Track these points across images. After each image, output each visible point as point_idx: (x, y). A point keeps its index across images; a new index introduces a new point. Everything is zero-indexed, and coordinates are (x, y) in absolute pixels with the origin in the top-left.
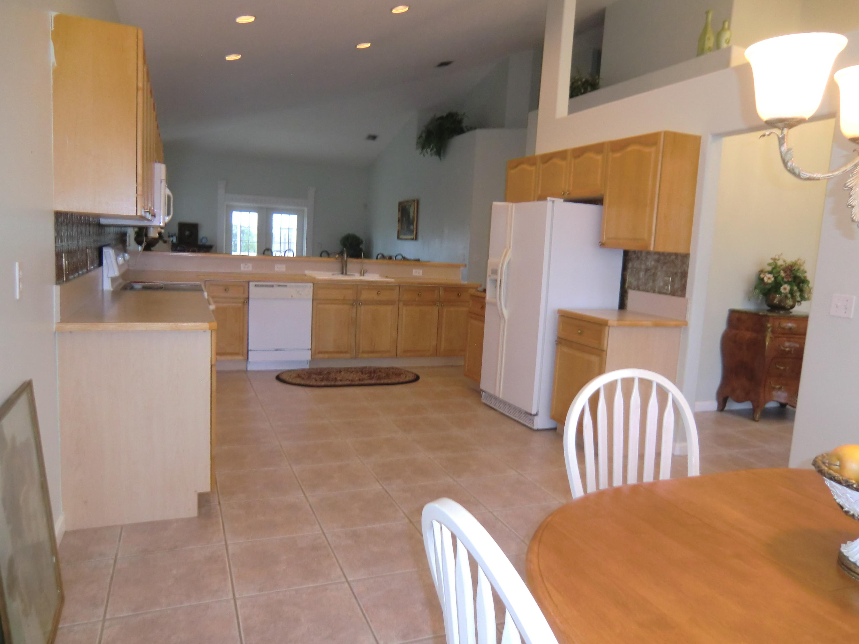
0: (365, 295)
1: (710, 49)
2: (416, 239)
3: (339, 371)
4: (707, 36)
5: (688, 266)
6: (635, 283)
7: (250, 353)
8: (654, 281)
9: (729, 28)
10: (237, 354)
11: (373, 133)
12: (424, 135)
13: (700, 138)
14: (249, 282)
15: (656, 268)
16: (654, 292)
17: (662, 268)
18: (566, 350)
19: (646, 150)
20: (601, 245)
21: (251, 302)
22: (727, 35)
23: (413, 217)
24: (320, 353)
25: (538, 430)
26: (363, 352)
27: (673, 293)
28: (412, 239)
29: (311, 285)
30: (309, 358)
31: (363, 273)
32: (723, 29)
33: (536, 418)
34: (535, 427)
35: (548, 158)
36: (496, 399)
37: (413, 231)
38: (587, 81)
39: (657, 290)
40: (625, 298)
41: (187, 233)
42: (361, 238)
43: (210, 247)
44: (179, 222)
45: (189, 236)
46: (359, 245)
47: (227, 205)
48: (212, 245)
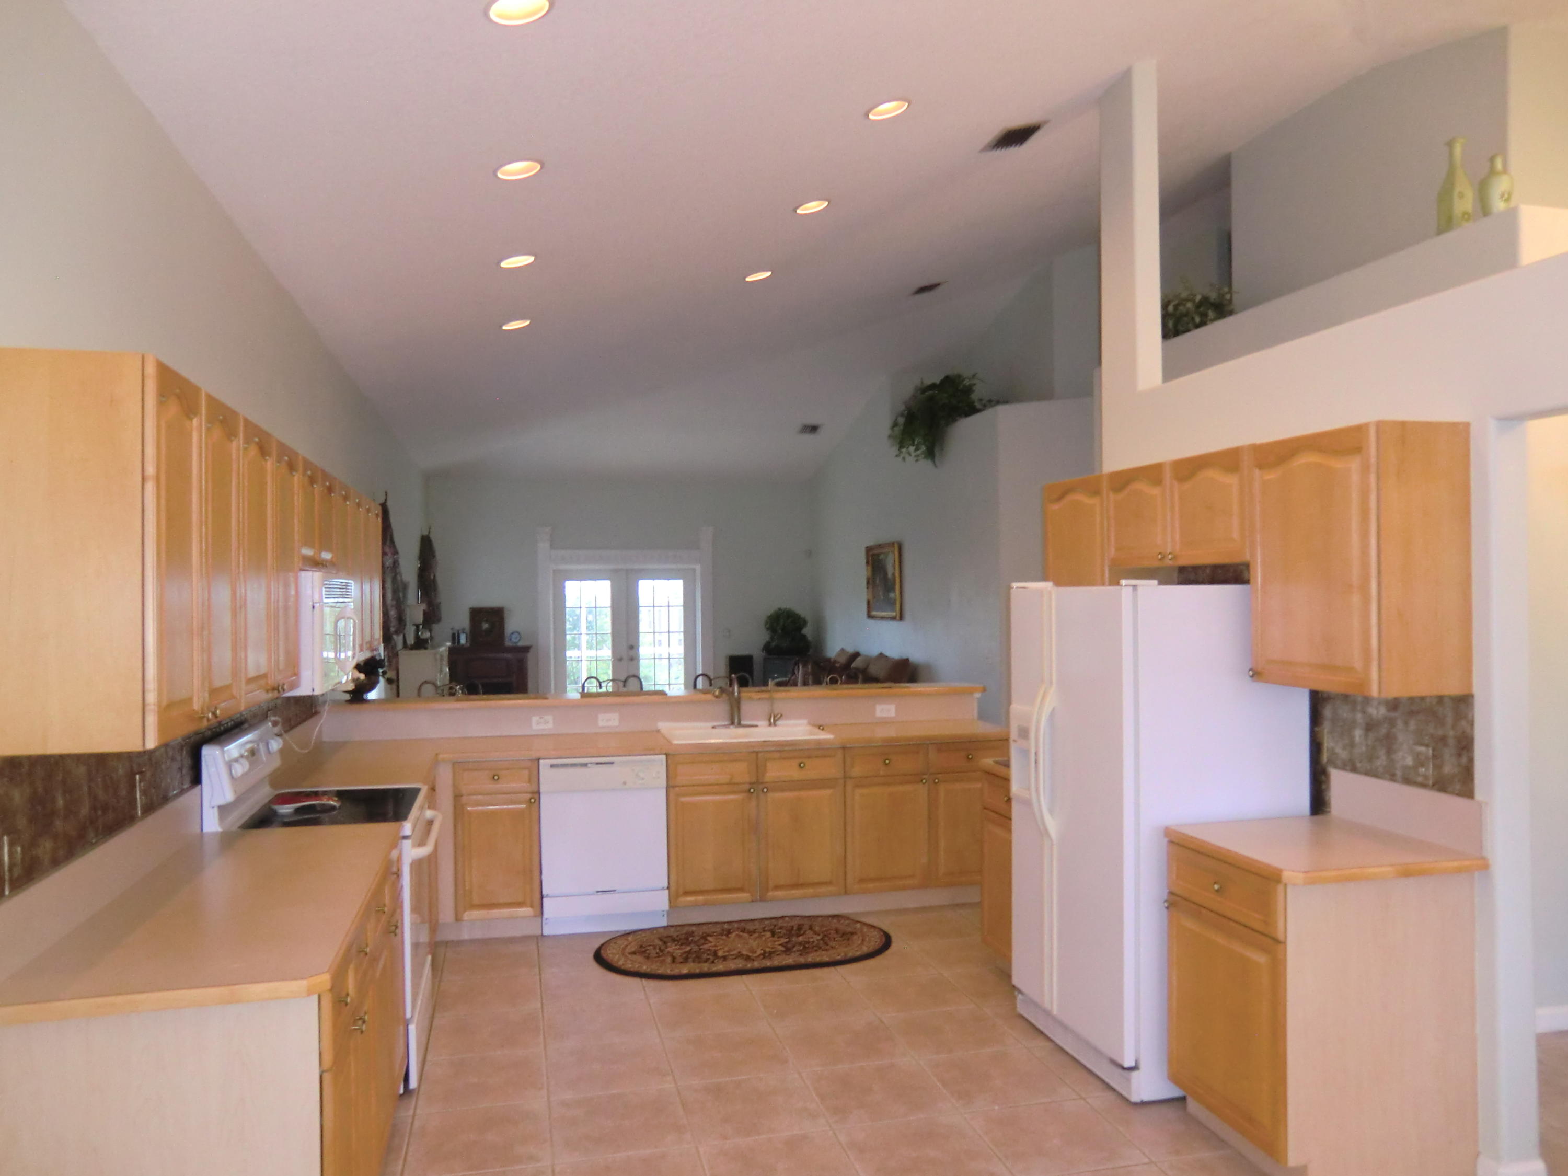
0: (774, 772)
1: (1466, 216)
2: (901, 618)
3: (726, 930)
4: (1457, 189)
5: (1472, 724)
6: (1343, 754)
7: (546, 901)
8: (1390, 751)
9: (1505, 170)
10: (520, 904)
11: (811, 420)
12: (901, 421)
13: (1467, 425)
14: (539, 760)
15: (1392, 722)
16: (1392, 778)
17: (1406, 723)
18: (1189, 923)
19: (1337, 464)
20: (1252, 676)
21: (544, 799)
22: (1501, 185)
23: (894, 574)
24: (687, 893)
25: (1143, 1104)
26: (777, 888)
27: (1441, 785)
28: (893, 618)
29: (664, 757)
30: (666, 906)
31: (773, 719)
32: (1492, 172)
33: (1134, 1074)
34: (1135, 1098)
35: (1123, 480)
36: (1047, 1013)
37: (894, 603)
38: (1205, 301)
39: (1399, 773)
40: (1324, 787)
41: (485, 626)
42: (803, 615)
43: (526, 649)
44: (471, 606)
45: (489, 631)
46: (800, 629)
47: (554, 571)
48: (529, 646)
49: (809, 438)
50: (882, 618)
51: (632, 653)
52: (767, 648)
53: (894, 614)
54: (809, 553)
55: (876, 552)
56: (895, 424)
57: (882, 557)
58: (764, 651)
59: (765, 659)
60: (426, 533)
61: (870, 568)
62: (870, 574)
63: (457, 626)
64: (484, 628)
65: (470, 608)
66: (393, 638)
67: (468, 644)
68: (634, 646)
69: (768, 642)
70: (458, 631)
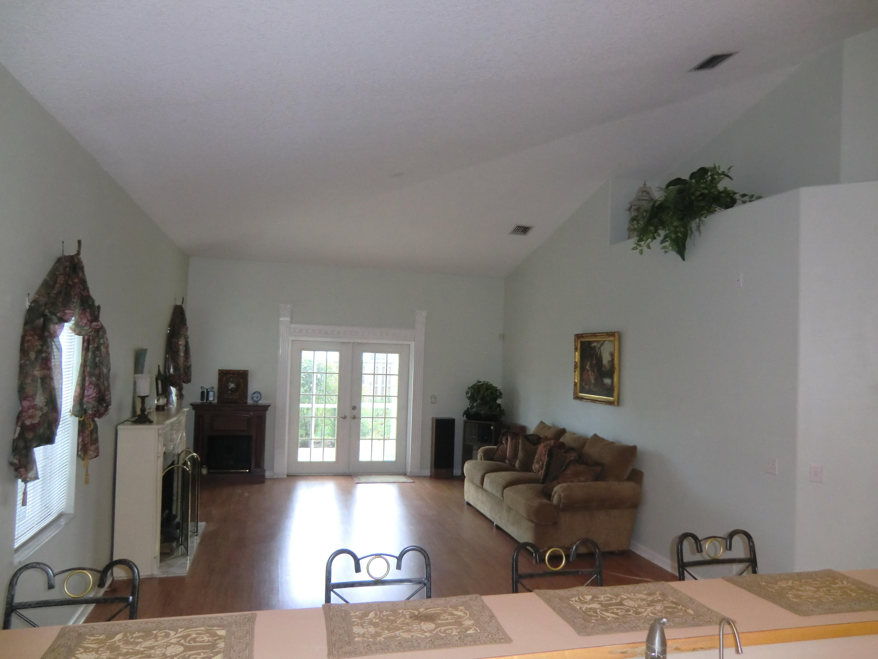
2: (619, 404)
11: (524, 223)
28: (610, 403)
37: (610, 389)
41: (232, 386)
42: (499, 388)
43: (265, 408)
44: (220, 369)
45: (233, 391)
46: (495, 399)
47: (292, 340)
48: (268, 404)
49: (520, 238)
51: (354, 412)
52: (467, 414)
53: (610, 399)
54: (503, 337)
55: (589, 340)
57: (595, 344)
58: (465, 416)
59: (467, 425)
60: (179, 303)
61: (578, 353)
62: (577, 358)
63: (207, 386)
64: (230, 388)
65: (219, 370)
66: (93, 421)
67: (216, 401)
68: (357, 407)
69: (468, 408)
70: (207, 389)
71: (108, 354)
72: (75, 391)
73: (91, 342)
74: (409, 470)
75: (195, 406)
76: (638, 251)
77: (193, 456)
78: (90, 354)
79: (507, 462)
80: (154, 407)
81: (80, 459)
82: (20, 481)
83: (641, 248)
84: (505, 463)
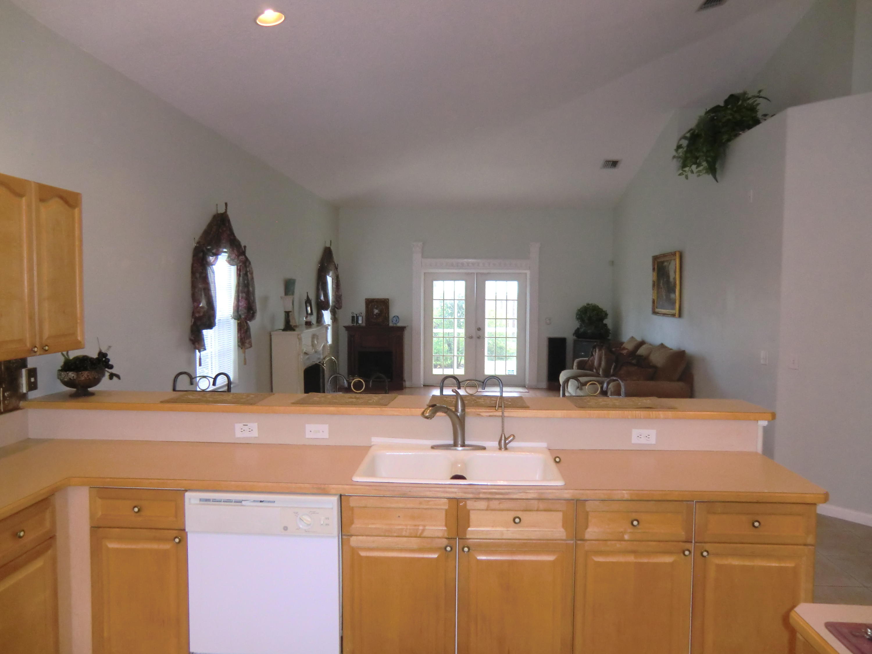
0: (482, 526)
2: (680, 316)
11: (613, 157)
12: (685, 143)
23: (675, 279)
28: (673, 315)
37: (674, 303)
41: (376, 311)
42: (604, 309)
43: (402, 329)
45: (379, 315)
46: (602, 319)
47: (425, 273)
48: (404, 327)
49: (611, 171)
50: (664, 315)
51: (479, 333)
52: (577, 333)
53: (673, 312)
54: (612, 263)
55: (662, 260)
56: (679, 147)
57: (666, 264)
58: (575, 335)
59: (575, 342)
61: (655, 274)
62: (655, 278)
63: (356, 312)
64: (375, 313)
65: (366, 299)
66: (247, 323)
67: (364, 324)
68: (481, 328)
69: (578, 328)
70: (356, 315)
71: (252, 278)
72: (234, 303)
73: (241, 270)
74: (527, 382)
75: (347, 328)
76: (684, 176)
77: (331, 359)
78: (241, 278)
79: (595, 370)
80: (304, 323)
81: (239, 348)
82: (197, 351)
83: (686, 174)
84: (593, 371)
